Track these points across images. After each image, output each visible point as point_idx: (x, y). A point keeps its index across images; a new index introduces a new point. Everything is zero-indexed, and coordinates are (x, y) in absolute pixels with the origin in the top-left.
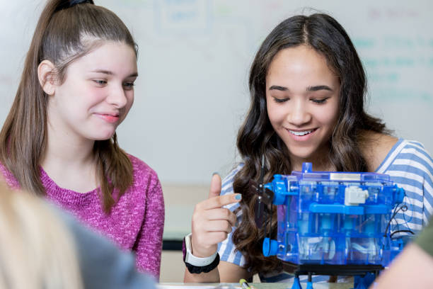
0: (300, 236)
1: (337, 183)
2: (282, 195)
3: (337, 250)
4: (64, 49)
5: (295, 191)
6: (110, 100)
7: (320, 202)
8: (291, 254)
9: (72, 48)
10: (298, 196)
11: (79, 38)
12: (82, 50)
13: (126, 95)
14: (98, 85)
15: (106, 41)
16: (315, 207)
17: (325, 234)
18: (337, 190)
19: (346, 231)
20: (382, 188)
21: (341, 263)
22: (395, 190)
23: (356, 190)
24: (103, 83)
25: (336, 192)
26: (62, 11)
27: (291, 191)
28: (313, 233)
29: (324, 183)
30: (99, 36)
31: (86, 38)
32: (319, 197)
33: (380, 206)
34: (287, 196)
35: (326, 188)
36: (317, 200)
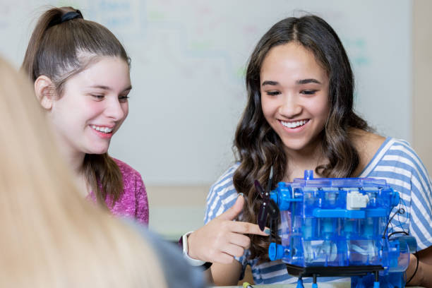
0: (305, 240)
1: (337, 189)
2: (288, 202)
3: (338, 252)
4: (60, 66)
5: (299, 197)
6: (108, 113)
7: (322, 208)
8: (296, 258)
9: (69, 64)
10: (302, 202)
11: (75, 54)
12: (79, 66)
13: (122, 108)
14: (97, 99)
15: (103, 56)
16: (318, 212)
17: (327, 238)
18: (337, 195)
19: (345, 233)
20: (380, 193)
21: (342, 265)
22: (391, 193)
23: (357, 195)
24: (101, 97)
25: (336, 197)
26: (56, 27)
27: (295, 197)
28: (315, 237)
29: (325, 189)
30: (96, 52)
31: (82, 54)
32: (322, 202)
33: (379, 209)
34: (291, 203)
35: (327, 194)
36: (320, 206)
